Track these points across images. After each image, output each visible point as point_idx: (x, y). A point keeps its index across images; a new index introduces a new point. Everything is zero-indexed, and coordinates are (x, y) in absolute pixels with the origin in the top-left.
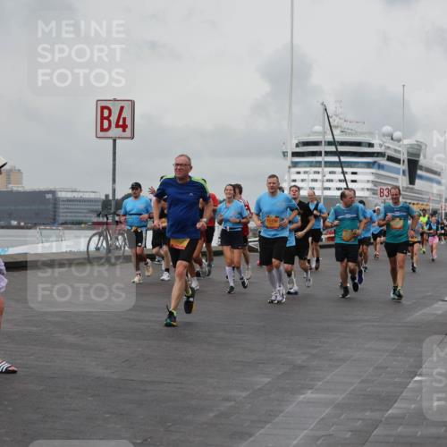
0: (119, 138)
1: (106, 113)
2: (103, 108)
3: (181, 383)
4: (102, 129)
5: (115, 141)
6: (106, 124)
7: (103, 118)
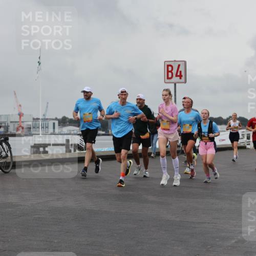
0: (178, 83)
1: (170, 69)
2: (168, 66)
3: (215, 223)
4: (168, 78)
5: (175, 84)
6: (170, 75)
7: (168, 71)
